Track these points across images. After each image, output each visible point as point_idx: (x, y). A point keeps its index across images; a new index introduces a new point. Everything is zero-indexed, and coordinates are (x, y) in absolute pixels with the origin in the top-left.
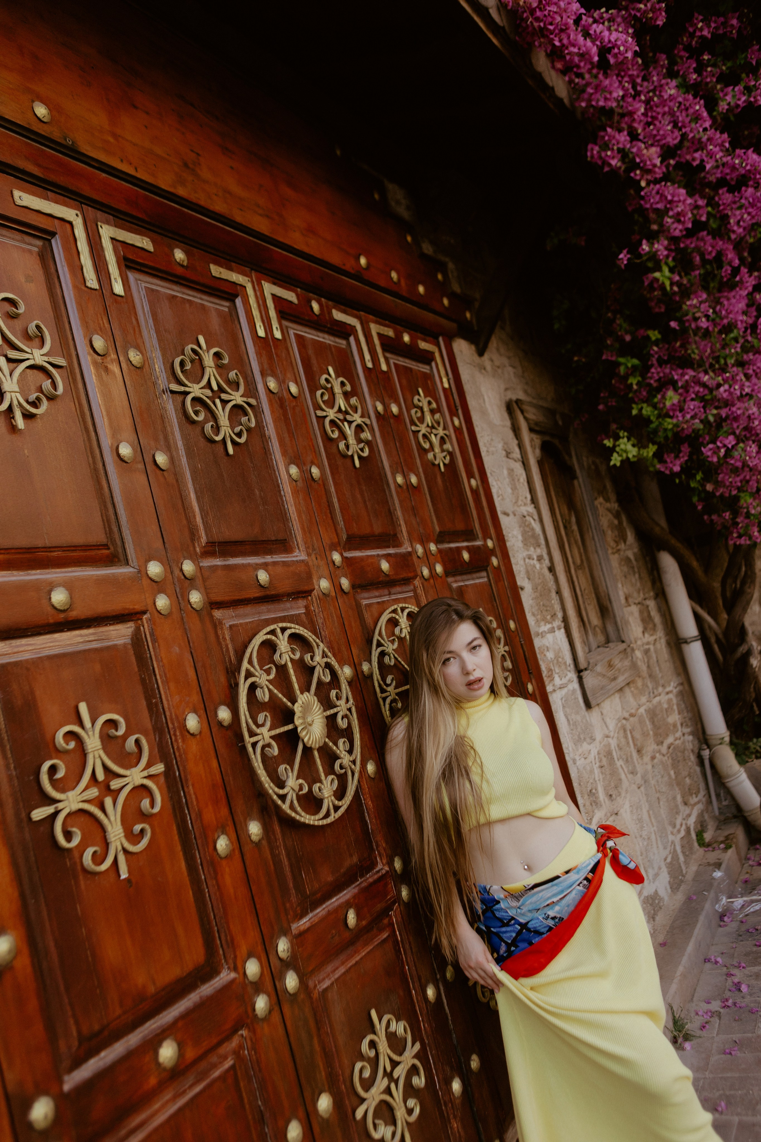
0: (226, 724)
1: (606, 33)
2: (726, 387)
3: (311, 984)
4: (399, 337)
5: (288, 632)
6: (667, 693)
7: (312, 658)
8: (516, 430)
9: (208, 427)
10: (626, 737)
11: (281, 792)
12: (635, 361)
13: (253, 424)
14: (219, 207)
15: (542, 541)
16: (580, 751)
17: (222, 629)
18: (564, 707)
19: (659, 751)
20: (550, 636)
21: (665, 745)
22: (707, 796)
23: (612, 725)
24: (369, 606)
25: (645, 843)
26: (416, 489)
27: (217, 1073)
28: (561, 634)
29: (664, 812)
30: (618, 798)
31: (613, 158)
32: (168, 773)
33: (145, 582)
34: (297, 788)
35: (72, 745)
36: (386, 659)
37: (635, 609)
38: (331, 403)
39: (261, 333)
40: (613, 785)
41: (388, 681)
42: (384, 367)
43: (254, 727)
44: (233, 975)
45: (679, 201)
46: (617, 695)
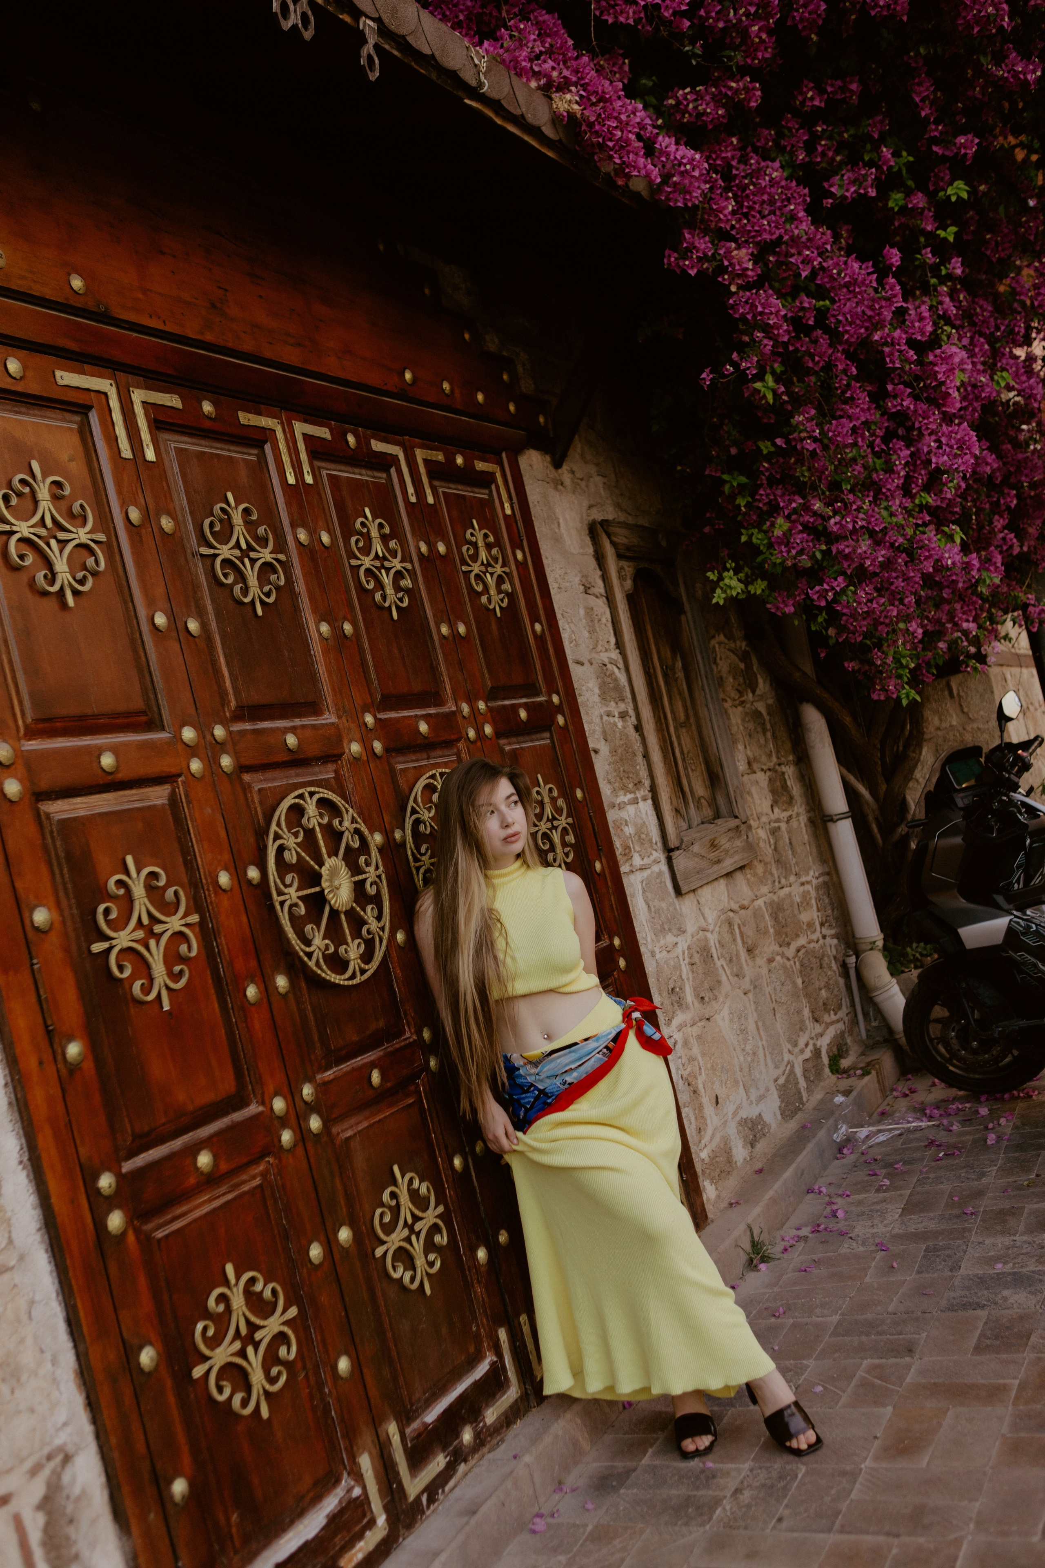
0: (255, 882)
1: (673, 148)
2: (838, 518)
3: (334, 1130)
4: (451, 459)
5: (317, 796)
6: (803, 884)
7: (341, 823)
8: (600, 558)
9: (237, 589)
10: (732, 933)
11: (307, 949)
12: (743, 479)
13: (282, 582)
14: (248, 345)
15: (629, 695)
16: (662, 942)
17: (251, 792)
18: (644, 891)
19: (783, 955)
20: (631, 809)
21: (794, 946)
22: (852, 1014)
23: (711, 917)
24: (403, 770)
25: (749, 1059)
26: (465, 639)
27: (246, 1188)
28: (646, 807)
29: (780, 1027)
30: (713, 1002)
31: (692, 268)
32: (202, 924)
33: (180, 747)
34: (323, 948)
35: (122, 892)
36: (422, 828)
37: (762, 778)
38: (366, 550)
39: (291, 480)
40: (706, 985)
41: (423, 850)
42: (430, 500)
43: (282, 887)
44: (261, 1108)
45: (771, 313)
46: (722, 882)
